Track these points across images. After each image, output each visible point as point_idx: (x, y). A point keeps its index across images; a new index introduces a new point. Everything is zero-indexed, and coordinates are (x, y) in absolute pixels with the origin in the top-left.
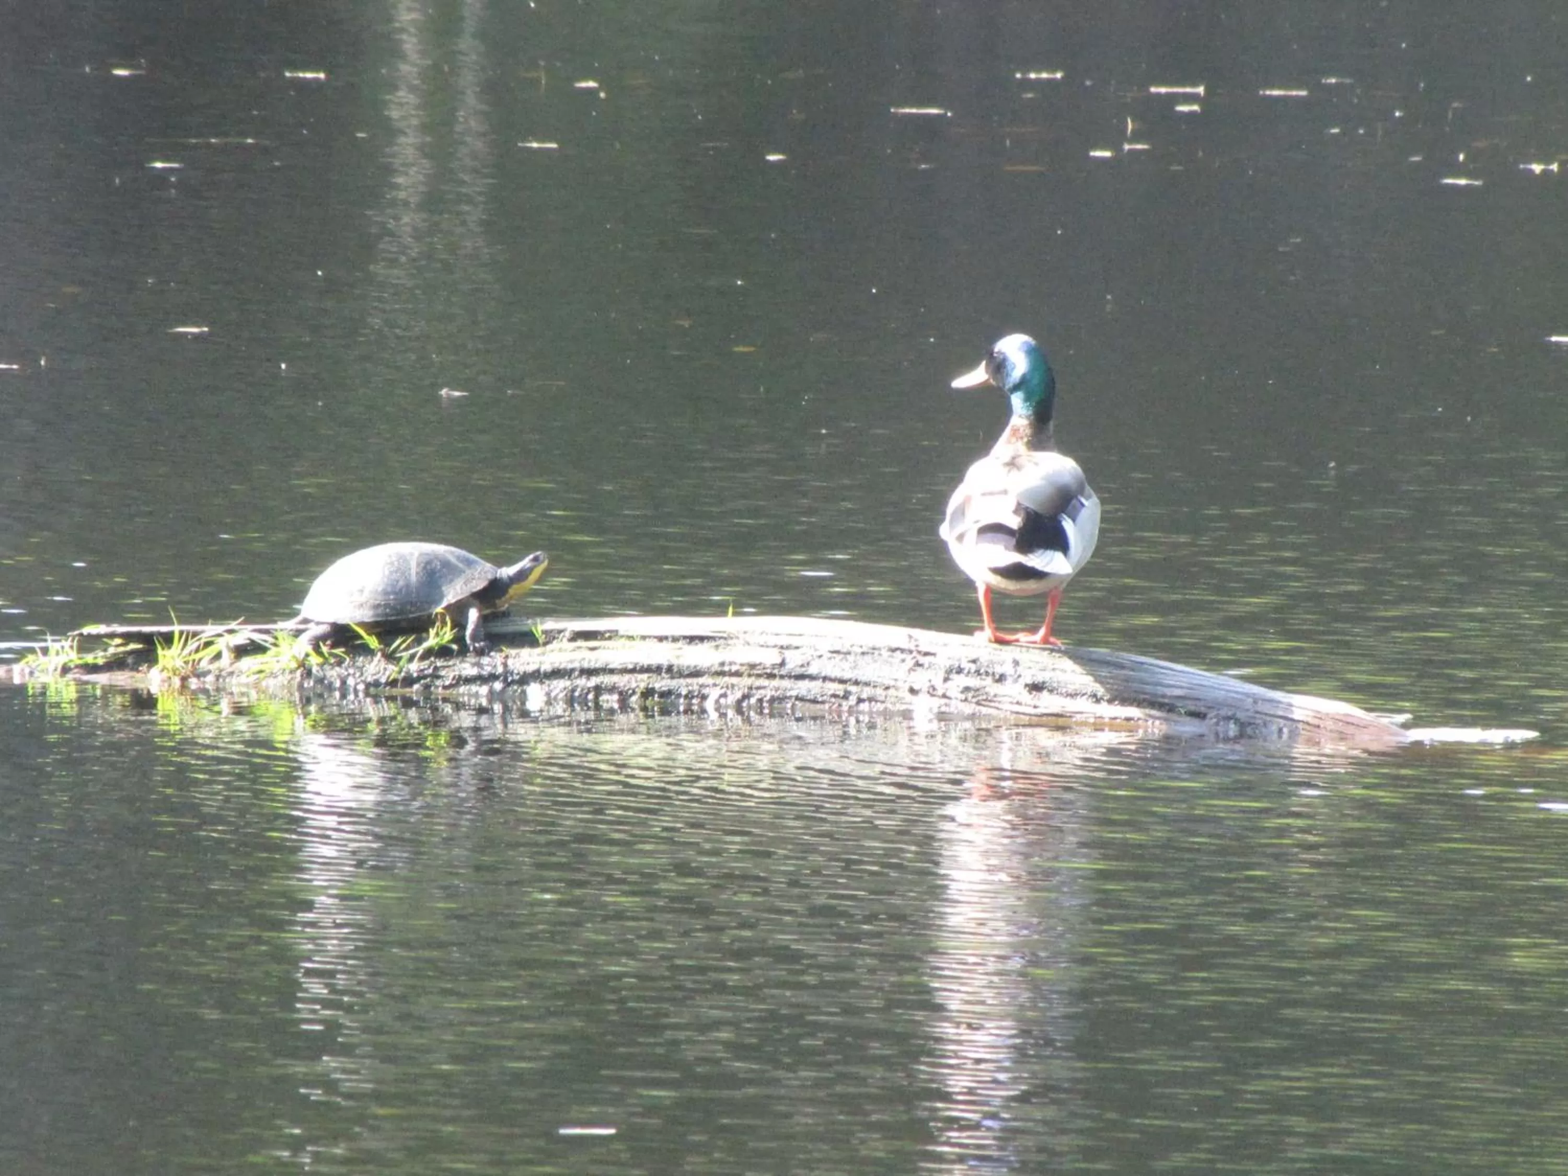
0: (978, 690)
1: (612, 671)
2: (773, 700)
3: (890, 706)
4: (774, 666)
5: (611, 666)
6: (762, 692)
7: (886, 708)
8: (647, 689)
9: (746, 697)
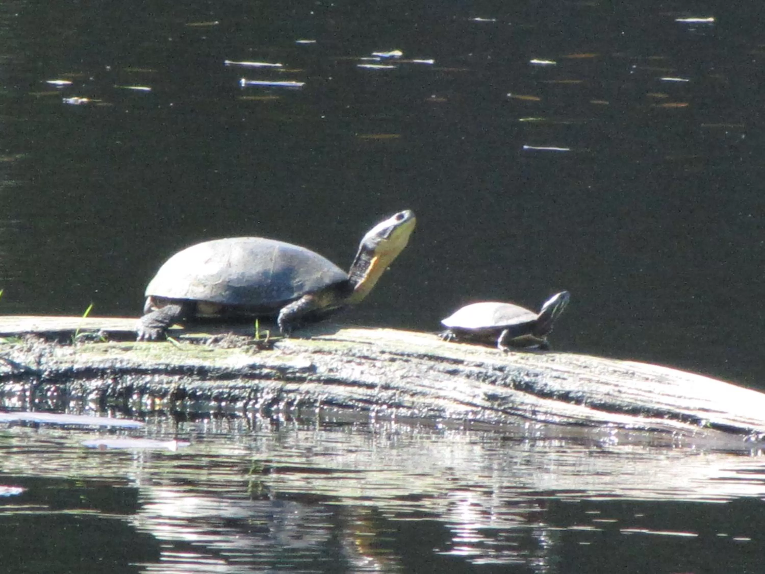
0: (504, 399)
1: (145, 372)
2: (302, 403)
3: (416, 411)
4: (304, 370)
5: (143, 367)
6: (292, 395)
7: (413, 414)
8: (178, 389)
9: (276, 401)
